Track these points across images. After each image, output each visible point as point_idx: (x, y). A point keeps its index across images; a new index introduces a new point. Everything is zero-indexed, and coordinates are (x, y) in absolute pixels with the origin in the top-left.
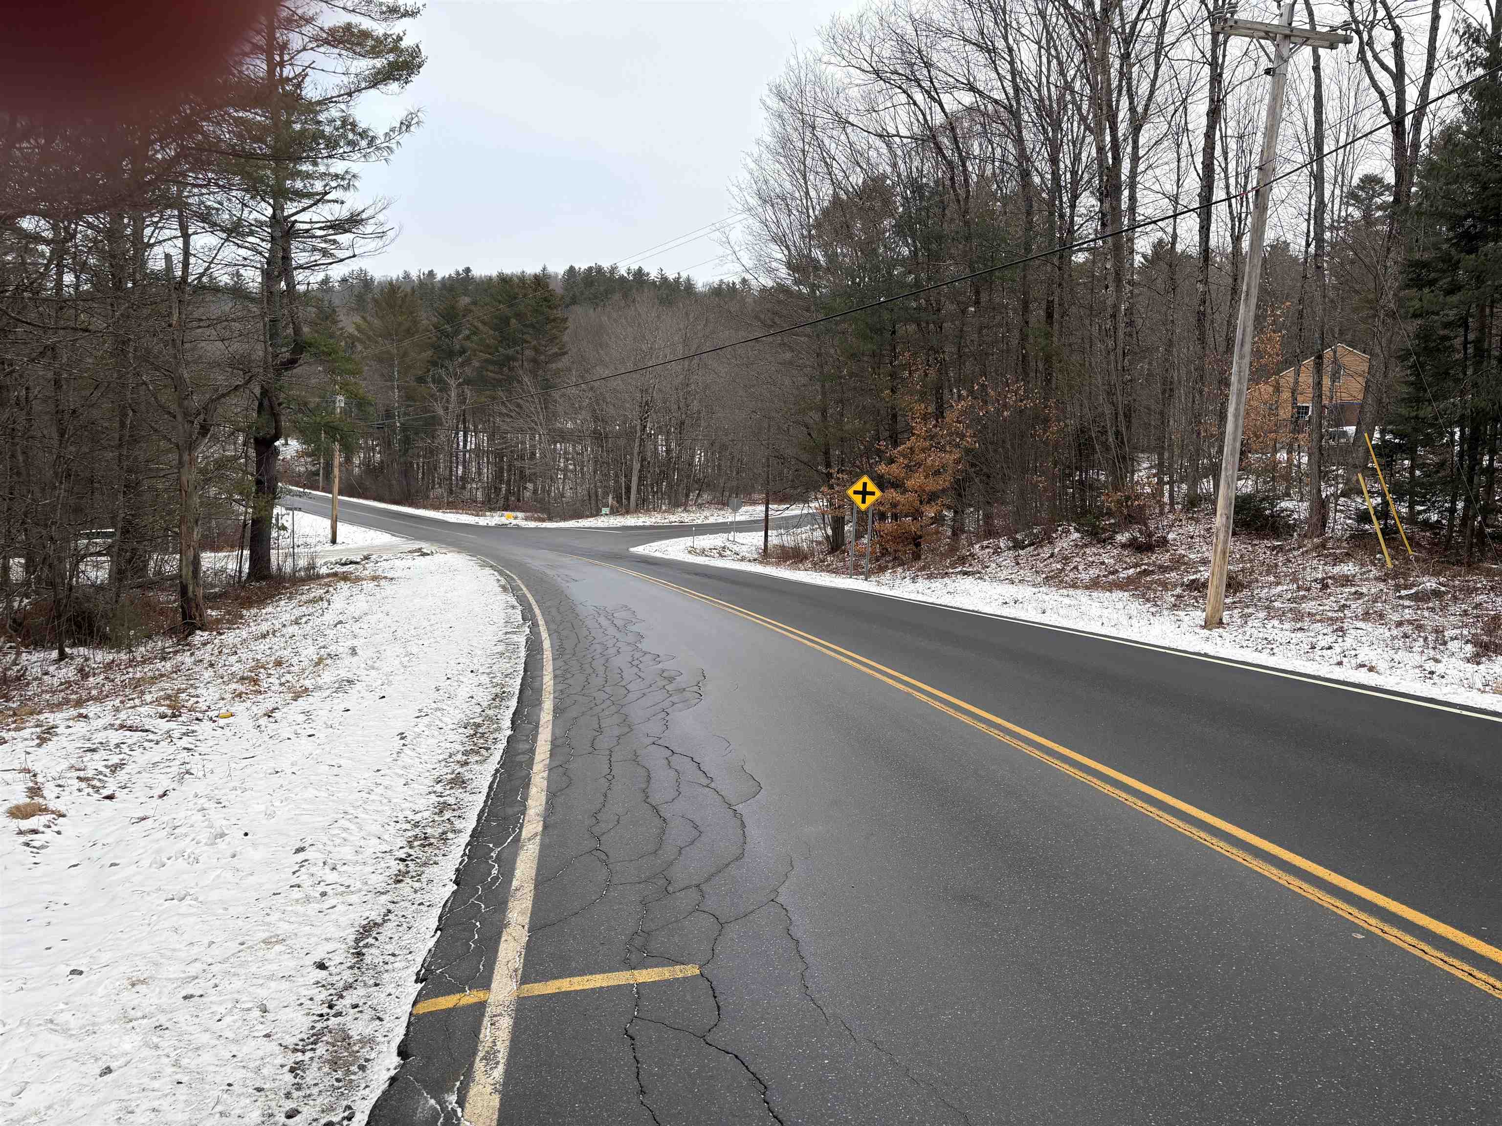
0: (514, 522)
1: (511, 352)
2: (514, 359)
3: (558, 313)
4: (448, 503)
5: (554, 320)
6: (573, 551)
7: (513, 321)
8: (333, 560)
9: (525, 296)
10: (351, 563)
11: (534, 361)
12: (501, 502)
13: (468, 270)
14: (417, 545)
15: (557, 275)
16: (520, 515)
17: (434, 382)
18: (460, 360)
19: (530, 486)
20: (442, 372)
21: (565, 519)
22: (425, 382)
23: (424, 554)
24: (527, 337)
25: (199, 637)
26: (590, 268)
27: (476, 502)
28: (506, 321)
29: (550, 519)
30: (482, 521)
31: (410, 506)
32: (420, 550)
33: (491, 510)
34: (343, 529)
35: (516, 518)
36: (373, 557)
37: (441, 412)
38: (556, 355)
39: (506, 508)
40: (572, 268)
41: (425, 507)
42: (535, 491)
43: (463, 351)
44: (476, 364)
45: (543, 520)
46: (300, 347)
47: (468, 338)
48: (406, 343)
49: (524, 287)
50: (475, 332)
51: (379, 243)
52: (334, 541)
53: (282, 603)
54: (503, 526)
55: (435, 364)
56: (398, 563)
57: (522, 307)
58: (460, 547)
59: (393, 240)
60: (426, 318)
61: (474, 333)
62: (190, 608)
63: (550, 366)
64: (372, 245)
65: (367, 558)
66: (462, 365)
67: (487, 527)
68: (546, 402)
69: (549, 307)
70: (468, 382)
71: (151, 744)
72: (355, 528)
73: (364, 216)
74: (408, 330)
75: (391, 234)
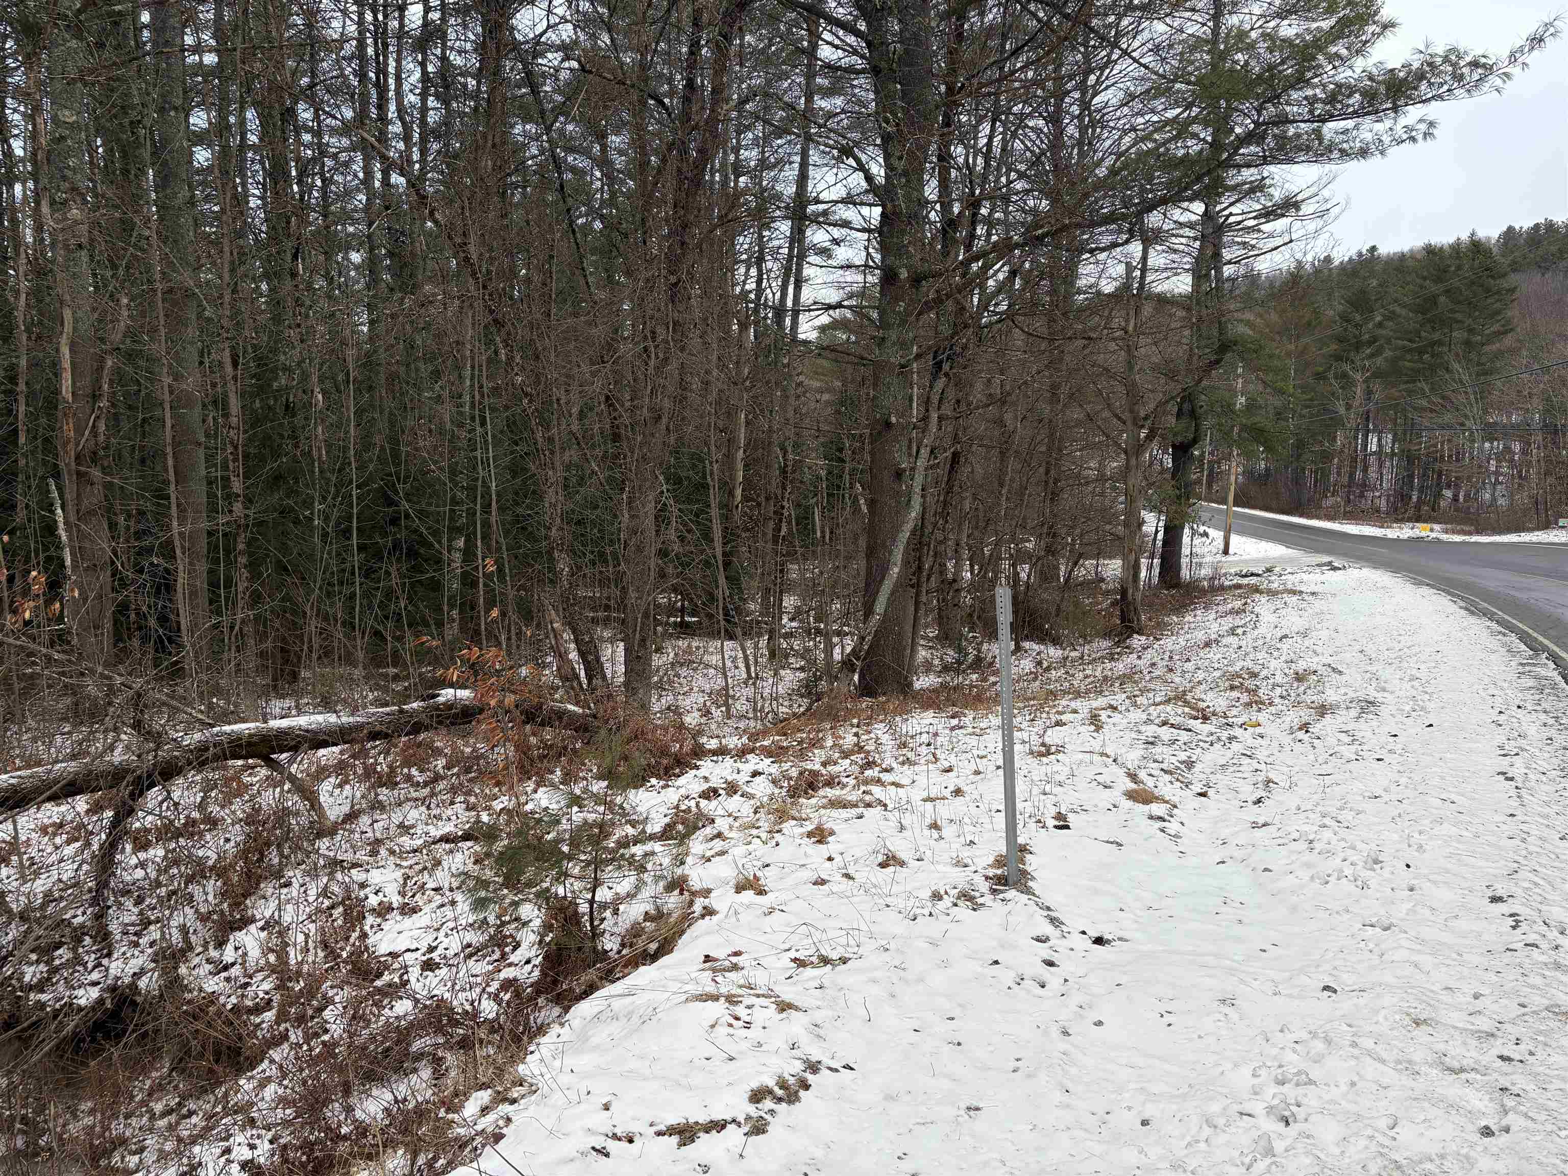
0: (1433, 535)
1: (1436, 336)
2: (1440, 343)
3: (1505, 284)
4: (1345, 513)
5: (1498, 292)
6: (1533, 571)
7: (1442, 299)
8: (1232, 571)
9: (1459, 268)
10: (1252, 575)
11: (1467, 343)
12: (1411, 512)
13: (1373, 249)
14: (1326, 559)
15: (1489, 239)
16: (1437, 527)
17: (1336, 378)
18: (1368, 351)
19: (1448, 493)
20: (1347, 368)
21: (1500, 533)
22: (1325, 378)
23: (1335, 569)
24: (1459, 316)
25: (1138, 641)
26: (1537, 226)
27: (1378, 511)
28: (1433, 300)
29: (1478, 532)
30: (1393, 533)
31: (1301, 516)
32: (1330, 563)
33: (1397, 521)
34: (1236, 540)
35: (1432, 530)
36: (1277, 570)
37: (1342, 411)
38: (1498, 333)
39: (1418, 519)
40: (1510, 229)
41: (1318, 518)
42: (1455, 499)
43: (1370, 343)
44: (1388, 353)
45: (1470, 533)
46: (1224, 347)
47: (1380, 325)
48: (1305, 340)
49: (1458, 257)
50: (1391, 316)
51: (1320, 223)
52: (1226, 552)
53: (1199, 612)
54: (1419, 539)
55: (1338, 358)
56: (1305, 577)
57: (1455, 282)
58: (1377, 563)
59: (1336, 218)
60: (1333, 309)
61: (1389, 319)
62: (1129, 611)
63: (1487, 348)
64: (1311, 226)
65: (1269, 570)
66: (1372, 356)
67: (1398, 540)
68: (1483, 394)
69: (1492, 277)
70: (1378, 374)
71: (1206, 746)
72: (1244, 539)
73: (1299, 198)
74: (1309, 324)
75: (1334, 211)
